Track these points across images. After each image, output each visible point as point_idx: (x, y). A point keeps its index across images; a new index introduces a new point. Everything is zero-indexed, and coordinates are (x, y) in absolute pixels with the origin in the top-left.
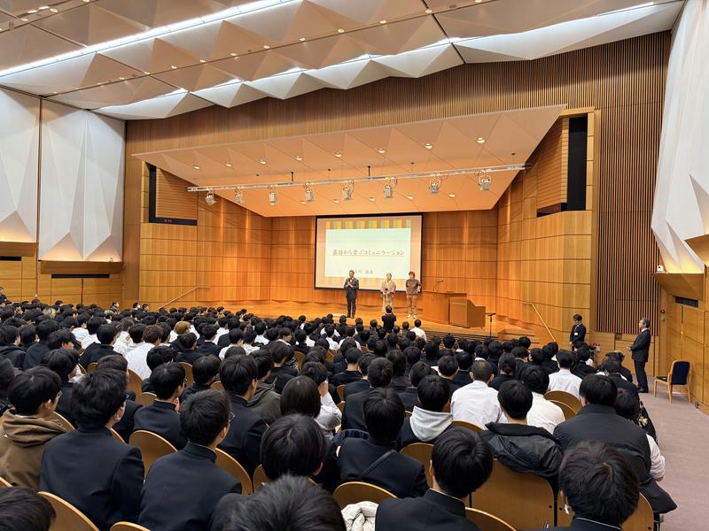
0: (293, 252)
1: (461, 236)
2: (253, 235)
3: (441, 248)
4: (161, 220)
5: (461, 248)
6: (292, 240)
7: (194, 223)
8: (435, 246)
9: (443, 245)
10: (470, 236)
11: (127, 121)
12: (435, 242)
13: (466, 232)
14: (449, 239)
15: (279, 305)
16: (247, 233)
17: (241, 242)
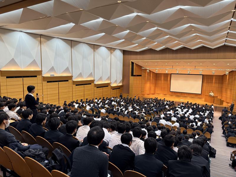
0: (163, 82)
1: (213, 81)
2: (152, 78)
3: (207, 83)
4: (135, 76)
5: (212, 84)
6: (162, 79)
7: (141, 76)
8: (205, 83)
9: (207, 82)
10: (215, 81)
11: (124, 50)
12: (205, 81)
13: (214, 80)
14: (209, 81)
15: (158, 95)
16: (151, 77)
17: (150, 80)
